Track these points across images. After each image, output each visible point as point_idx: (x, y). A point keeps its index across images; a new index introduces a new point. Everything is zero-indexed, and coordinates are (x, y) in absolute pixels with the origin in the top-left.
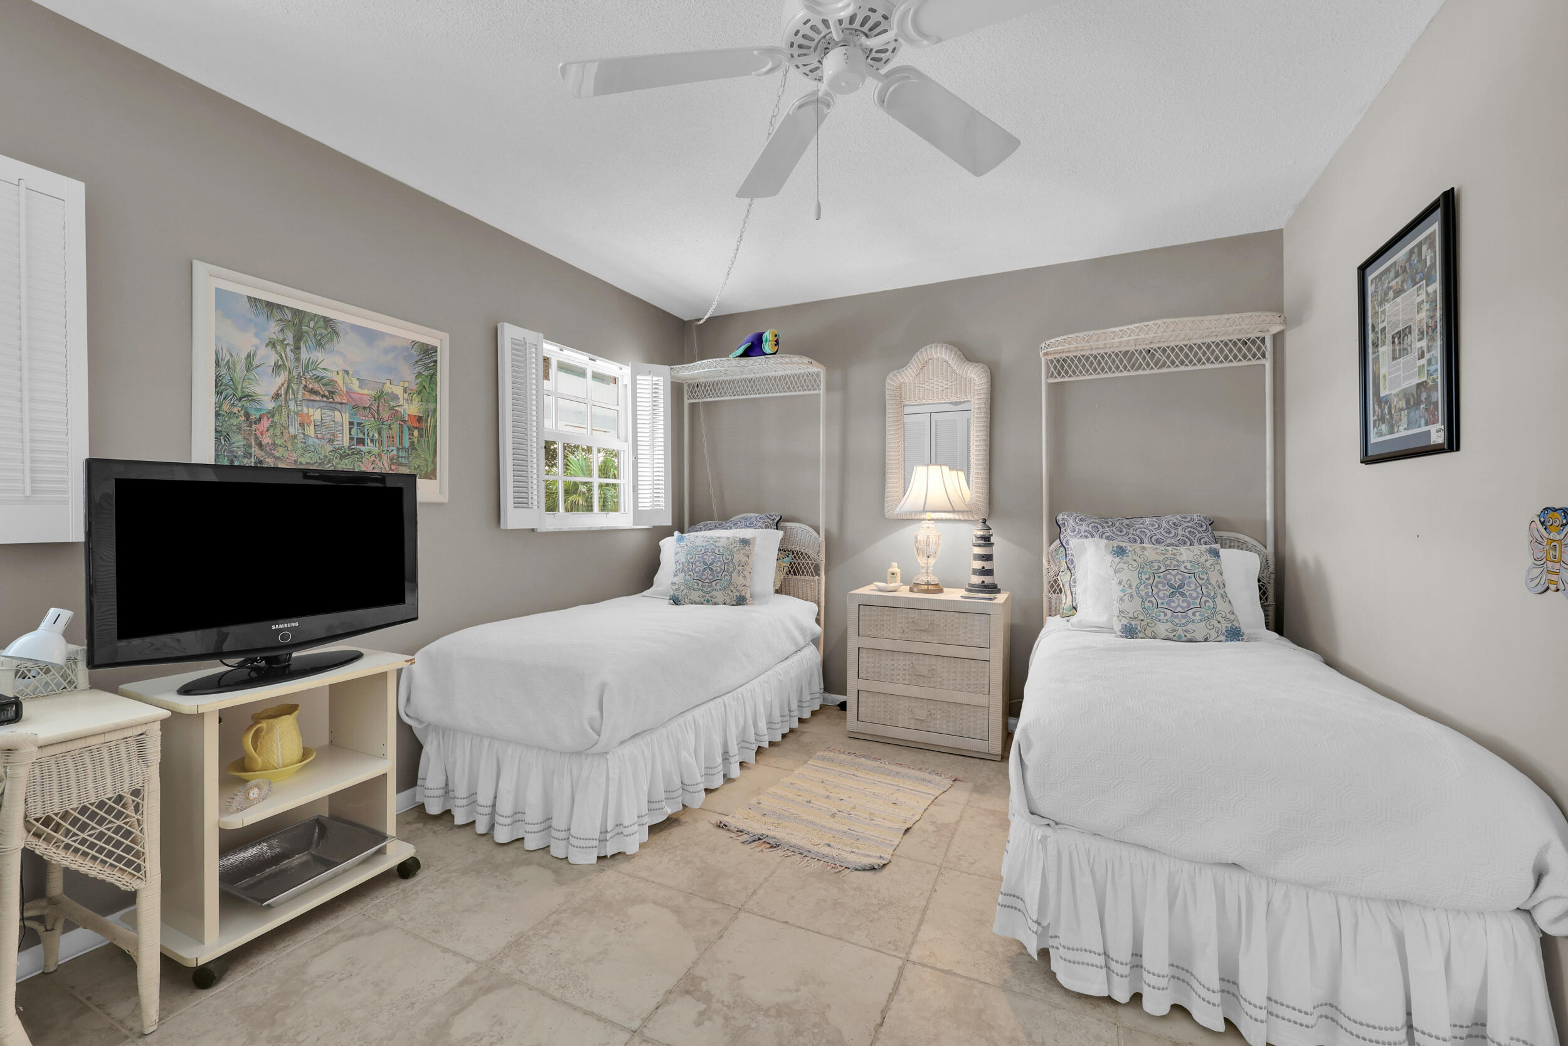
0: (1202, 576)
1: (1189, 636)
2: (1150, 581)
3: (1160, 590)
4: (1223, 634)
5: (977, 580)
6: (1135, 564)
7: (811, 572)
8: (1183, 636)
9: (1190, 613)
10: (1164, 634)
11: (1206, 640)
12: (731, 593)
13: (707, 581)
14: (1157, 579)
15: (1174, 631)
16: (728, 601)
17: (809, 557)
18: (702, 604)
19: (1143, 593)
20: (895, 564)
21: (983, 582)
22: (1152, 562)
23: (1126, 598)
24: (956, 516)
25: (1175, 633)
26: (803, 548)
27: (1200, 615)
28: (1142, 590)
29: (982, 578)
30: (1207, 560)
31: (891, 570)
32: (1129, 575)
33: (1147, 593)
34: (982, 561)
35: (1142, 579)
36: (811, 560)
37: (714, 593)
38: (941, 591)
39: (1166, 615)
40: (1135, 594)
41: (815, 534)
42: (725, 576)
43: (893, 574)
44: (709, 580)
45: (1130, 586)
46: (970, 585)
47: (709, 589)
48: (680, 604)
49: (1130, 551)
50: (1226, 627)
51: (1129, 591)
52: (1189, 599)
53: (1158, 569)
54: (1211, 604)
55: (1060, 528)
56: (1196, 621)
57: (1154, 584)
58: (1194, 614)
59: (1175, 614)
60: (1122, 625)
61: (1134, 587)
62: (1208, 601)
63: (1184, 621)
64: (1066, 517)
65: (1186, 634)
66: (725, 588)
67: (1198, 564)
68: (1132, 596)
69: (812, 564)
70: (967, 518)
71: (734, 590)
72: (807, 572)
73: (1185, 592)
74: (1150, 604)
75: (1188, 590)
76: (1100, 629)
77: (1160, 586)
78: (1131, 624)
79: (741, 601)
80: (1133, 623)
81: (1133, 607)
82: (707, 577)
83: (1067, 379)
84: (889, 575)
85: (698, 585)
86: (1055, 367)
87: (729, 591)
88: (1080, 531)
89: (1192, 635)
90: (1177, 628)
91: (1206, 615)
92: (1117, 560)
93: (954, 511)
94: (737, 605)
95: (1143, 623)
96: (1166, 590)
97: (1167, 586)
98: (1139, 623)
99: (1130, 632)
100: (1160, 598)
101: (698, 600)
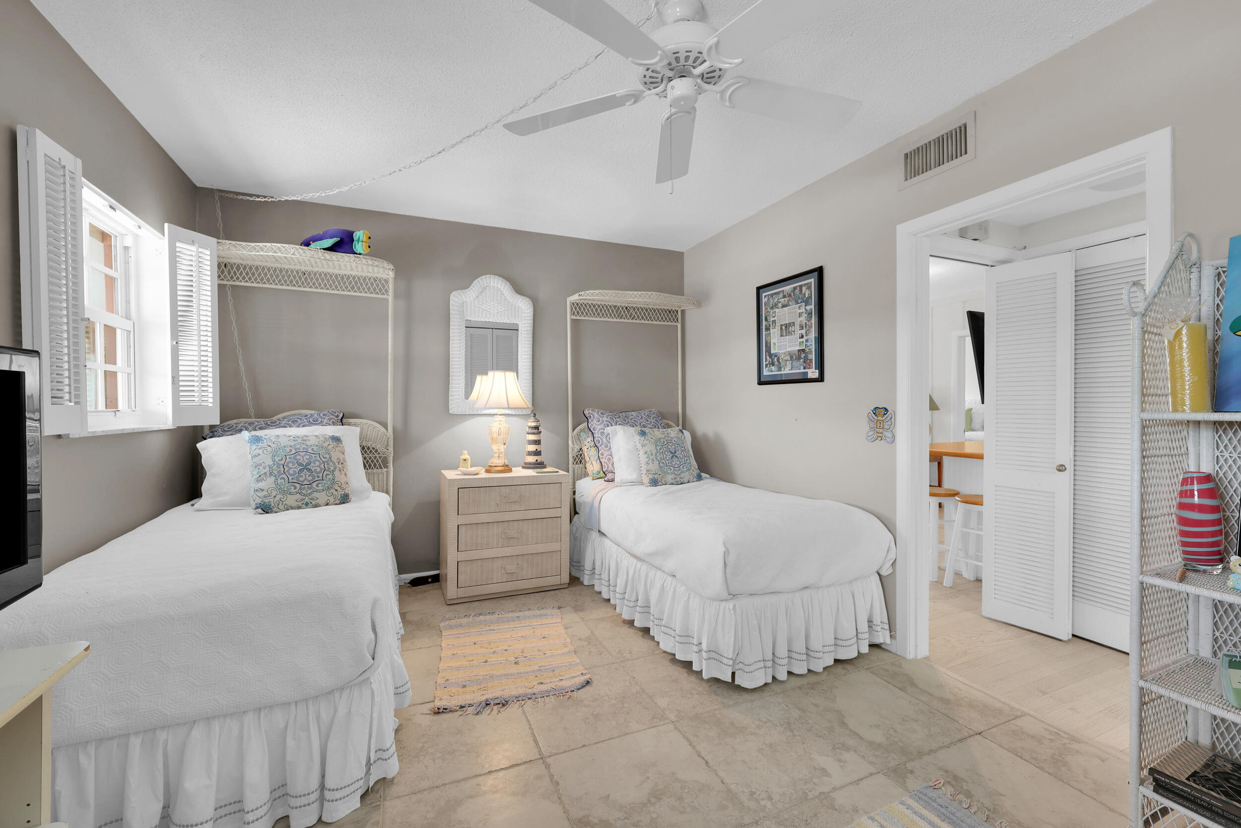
0: (682, 446)
1: (681, 481)
2: (661, 451)
3: (666, 456)
4: (695, 477)
5: (532, 459)
6: (652, 441)
7: (379, 465)
8: (679, 481)
9: (681, 467)
10: (671, 481)
11: (688, 482)
12: (335, 493)
13: (306, 482)
14: (664, 449)
15: (675, 478)
16: (332, 500)
17: (376, 451)
18: (299, 508)
19: (659, 458)
20: (466, 452)
21: (537, 461)
22: (659, 439)
23: (650, 462)
24: (509, 412)
25: (675, 480)
26: (370, 443)
27: (685, 468)
28: (658, 456)
29: (536, 458)
30: (681, 436)
31: (463, 457)
32: (650, 448)
33: (661, 458)
34: (536, 445)
35: (656, 450)
36: (379, 454)
37: (315, 495)
38: (510, 471)
39: (670, 470)
40: (655, 459)
41: (383, 430)
42: (326, 475)
43: (465, 460)
44: (309, 481)
45: (652, 454)
46: (525, 463)
47: (309, 492)
48: (272, 512)
49: (648, 433)
50: (696, 473)
51: (651, 457)
52: (679, 459)
53: (663, 443)
55: (588, 419)
56: (685, 472)
57: (664, 452)
58: (683, 468)
59: (675, 469)
60: (649, 479)
61: (654, 455)
62: (687, 460)
63: (679, 472)
64: (590, 411)
66: (329, 488)
67: (679, 439)
68: (653, 460)
69: (380, 457)
70: (518, 413)
71: (339, 489)
72: (375, 465)
73: (677, 455)
74: (663, 464)
76: (633, 483)
77: (666, 453)
78: (655, 478)
79: (345, 499)
80: (656, 477)
81: (654, 467)
82: (306, 479)
83: (582, 318)
84: (462, 461)
85: (294, 488)
86: (576, 308)
87: (333, 491)
88: (603, 421)
89: (683, 480)
90: (676, 477)
91: (688, 467)
92: (643, 438)
93: (509, 408)
94: (340, 504)
95: (661, 476)
96: (669, 455)
97: (669, 453)
98: (658, 476)
99: (654, 483)
100: (667, 460)
101: (294, 504)
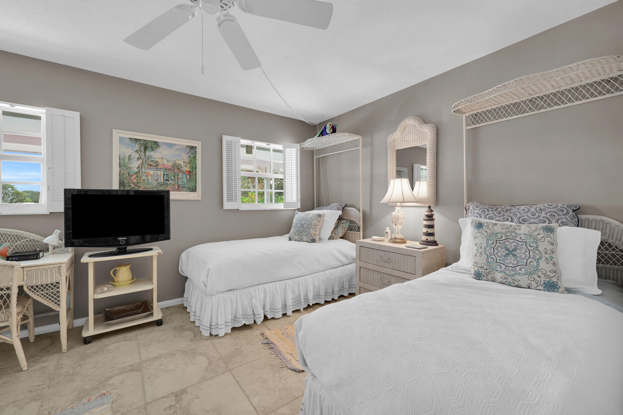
0: (531, 245)
1: (516, 283)
2: (493, 245)
3: (499, 251)
4: (542, 285)
5: (424, 238)
6: (486, 234)
7: (357, 230)
8: (512, 282)
9: (518, 268)
10: (500, 280)
11: (529, 288)
12: (309, 237)
13: (301, 231)
14: (498, 244)
15: (506, 278)
16: (308, 241)
17: (356, 223)
18: (299, 241)
19: (488, 253)
20: (388, 228)
21: (427, 239)
22: (497, 233)
23: (478, 254)
24: (419, 205)
25: (506, 280)
26: (354, 219)
27: (525, 270)
28: (488, 251)
29: (427, 237)
30: (539, 234)
31: (386, 231)
32: (482, 241)
33: (490, 253)
34: (427, 228)
35: (488, 243)
36: (357, 224)
37: (303, 237)
39: (501, 268)
40: (483, 252)
41: (358, 212)
42: (307, 230)
43: (387, 233)
44: (302, 231)
45: (481, 248)
46: (422, 241)
47: (301, 235)
48: (292, 240)
49: (485, 226)
50: (544, 281)
51: (480, 250)
52: (518, 259)
53: (500, 238)
54: (535, 264)
55: (466, 211)
56: (521, 274)
57: (496, 247)
58: (520, 269)
59: (508, 268)
60: (475, 271)
61: (483, 248)
62: (533, 262)
63: (513, 273)
64: (470, 205)
65: (514, 281)
66: (307, 235)
67: (530, 236)
68: (481, 254)
69: (357, 226)
70: (424, 206)
71: (310, 236)
72: (355, 230)
73: (516, 254)
74: (492, 260)
75: (519, 253)
77: (499, 249)
78: (479, 271)
79: (313, 241)
80: (480, 270)
81: (482, 260)
82: (301, 230)
83: (478, 125)
84: (385, 233)
85: (297, 233)
86: (471, 120)
87: (308, 236)
88: (474, 213)
89: (518, 283)
90: (508, 277)
91: (529, 271)
92: (476, 231)
93: (417, 202)
95: (486, 271)
96: (503, 252)
97: (504, 250)
98: (484, 270)
99: (478, 276)
100: (499, 257)
101: (297, 239)
